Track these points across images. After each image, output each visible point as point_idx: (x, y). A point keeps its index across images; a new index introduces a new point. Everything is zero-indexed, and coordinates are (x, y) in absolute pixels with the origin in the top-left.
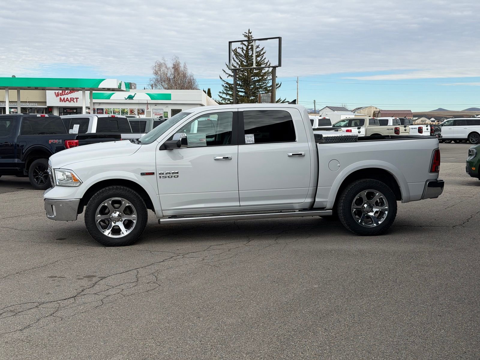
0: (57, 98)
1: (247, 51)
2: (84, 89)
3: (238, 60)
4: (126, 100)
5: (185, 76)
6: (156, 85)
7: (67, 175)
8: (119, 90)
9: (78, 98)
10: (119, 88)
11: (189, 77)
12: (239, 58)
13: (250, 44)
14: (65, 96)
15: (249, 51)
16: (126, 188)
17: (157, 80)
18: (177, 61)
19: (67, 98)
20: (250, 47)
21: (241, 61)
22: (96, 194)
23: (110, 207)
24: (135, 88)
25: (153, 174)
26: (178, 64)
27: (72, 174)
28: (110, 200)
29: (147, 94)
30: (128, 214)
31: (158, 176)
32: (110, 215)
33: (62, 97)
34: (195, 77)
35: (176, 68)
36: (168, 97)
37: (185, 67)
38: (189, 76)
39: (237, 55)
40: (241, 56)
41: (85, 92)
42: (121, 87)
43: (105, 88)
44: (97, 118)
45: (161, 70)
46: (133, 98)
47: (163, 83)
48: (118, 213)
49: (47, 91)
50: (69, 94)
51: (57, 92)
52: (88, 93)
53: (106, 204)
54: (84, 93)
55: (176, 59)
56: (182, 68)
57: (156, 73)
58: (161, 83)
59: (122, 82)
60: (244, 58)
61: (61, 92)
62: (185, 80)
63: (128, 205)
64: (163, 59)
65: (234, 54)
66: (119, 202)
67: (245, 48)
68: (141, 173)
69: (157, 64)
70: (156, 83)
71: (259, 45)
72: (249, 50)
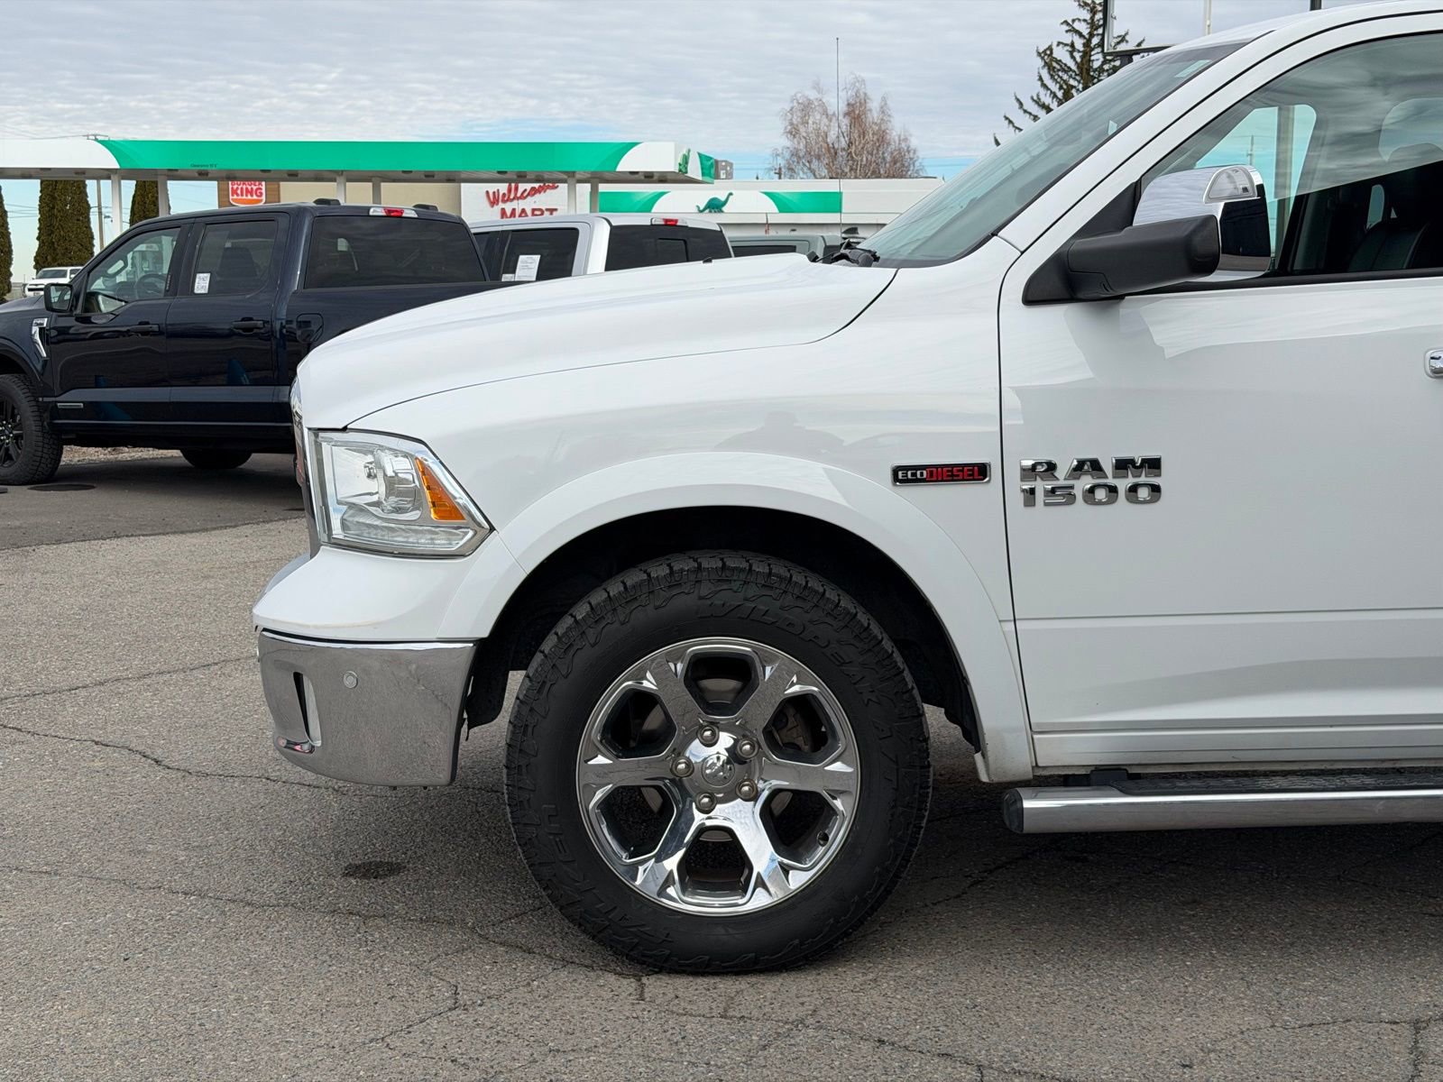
0: (491, 209)
1: (1087, 54)
2: (574, 176)
3: (1057, 82)
4: (701, 214)
5: (882, 138)
6: (791, 169)
7: (390, 473)
8: (680, 177)
9: (556, 210)
10: (680, 170)
11: (897, 142)
12: (1059, 76)
13: (1096, 29)
14: (515, 202)
15: (1093, 53)
16: (783, 572)
17: (795, 153)
18: (858, 91)
19: (523, 211)
20: (1095, 41)
21: (1065, 87)
22: (581, 611)
23: (678, 701)
24: (729, 176)
25: (978, 472)
26: (863, 101)
27: (425, 471)
28: (675, 658)
29: (765, 193)
30: (799, 748)
31: (1016, 486)
32: (679, 752)
33: (508, 207)
34: (914, 143)
35: (856, 113)
36: (833, 202)
37: (883, 112)
38: (897, 138)
39: (1054, 68)
40: (1066, 72)
41: (575, 187)
42: (686, 168)
43: (637, 173)
44: (607, 229)
45: (808, 123)
46: (724, 209)
47: (815, 164)
48: (726, 740)
49: (463, 185)
50: (529, 197)
51: (494, 193)
52: (584, 189)
53: (649, 684)
54: (572, 191)
55: (857, 84)
56: (875, 115)
57: (793, 132)
58: (807, 164)
59: (689, 151)
60: (1074, 79)
61: (503, 188)
62: (883, 153)
63: (796, 688)
64: (814, 88)
65: (1044, 66)
66: (740, 669)
67: (1079, 44)
68: (896, 471)
69: (795, 104)
70: (793, 162)
71: (1127, 34)
72: (1093, 49)
